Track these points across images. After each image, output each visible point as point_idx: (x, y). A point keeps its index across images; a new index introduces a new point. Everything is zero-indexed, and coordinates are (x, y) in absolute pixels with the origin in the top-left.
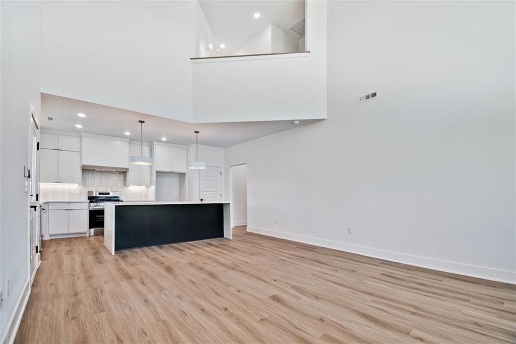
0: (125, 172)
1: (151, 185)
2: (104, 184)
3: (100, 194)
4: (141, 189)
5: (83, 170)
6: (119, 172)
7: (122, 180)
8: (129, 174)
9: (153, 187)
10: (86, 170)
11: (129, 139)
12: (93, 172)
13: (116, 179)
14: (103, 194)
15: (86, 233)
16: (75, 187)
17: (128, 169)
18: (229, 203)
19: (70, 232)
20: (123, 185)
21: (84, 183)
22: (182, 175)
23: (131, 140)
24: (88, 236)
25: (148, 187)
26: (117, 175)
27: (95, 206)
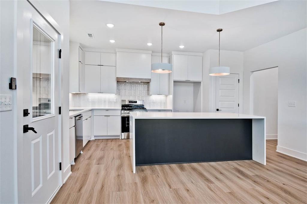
0: (148, 83)
1: (169, 94)
2: (133, 94)
3: (130, 102)
4: (162, 98)
5: (118, 82)
6: (144, 82)
7: (146, 89)
8: (151, 84)
9: (171, 97)
10: (119, 81)
11: (151, 51)
12: (125, 83)
13: (141, 89)
14: (132, 102)
15: (119, 136)
16: (112, 96)
17: (150, 80)
18: (264, 119)
19: (108, 134)
20: (146, 94)
21: (118, 93)
22: (197, 84)
23: (153, 52)
24: (120, 138)
25: (167, 96)
26: (142, 86)
27: (125, 113)
